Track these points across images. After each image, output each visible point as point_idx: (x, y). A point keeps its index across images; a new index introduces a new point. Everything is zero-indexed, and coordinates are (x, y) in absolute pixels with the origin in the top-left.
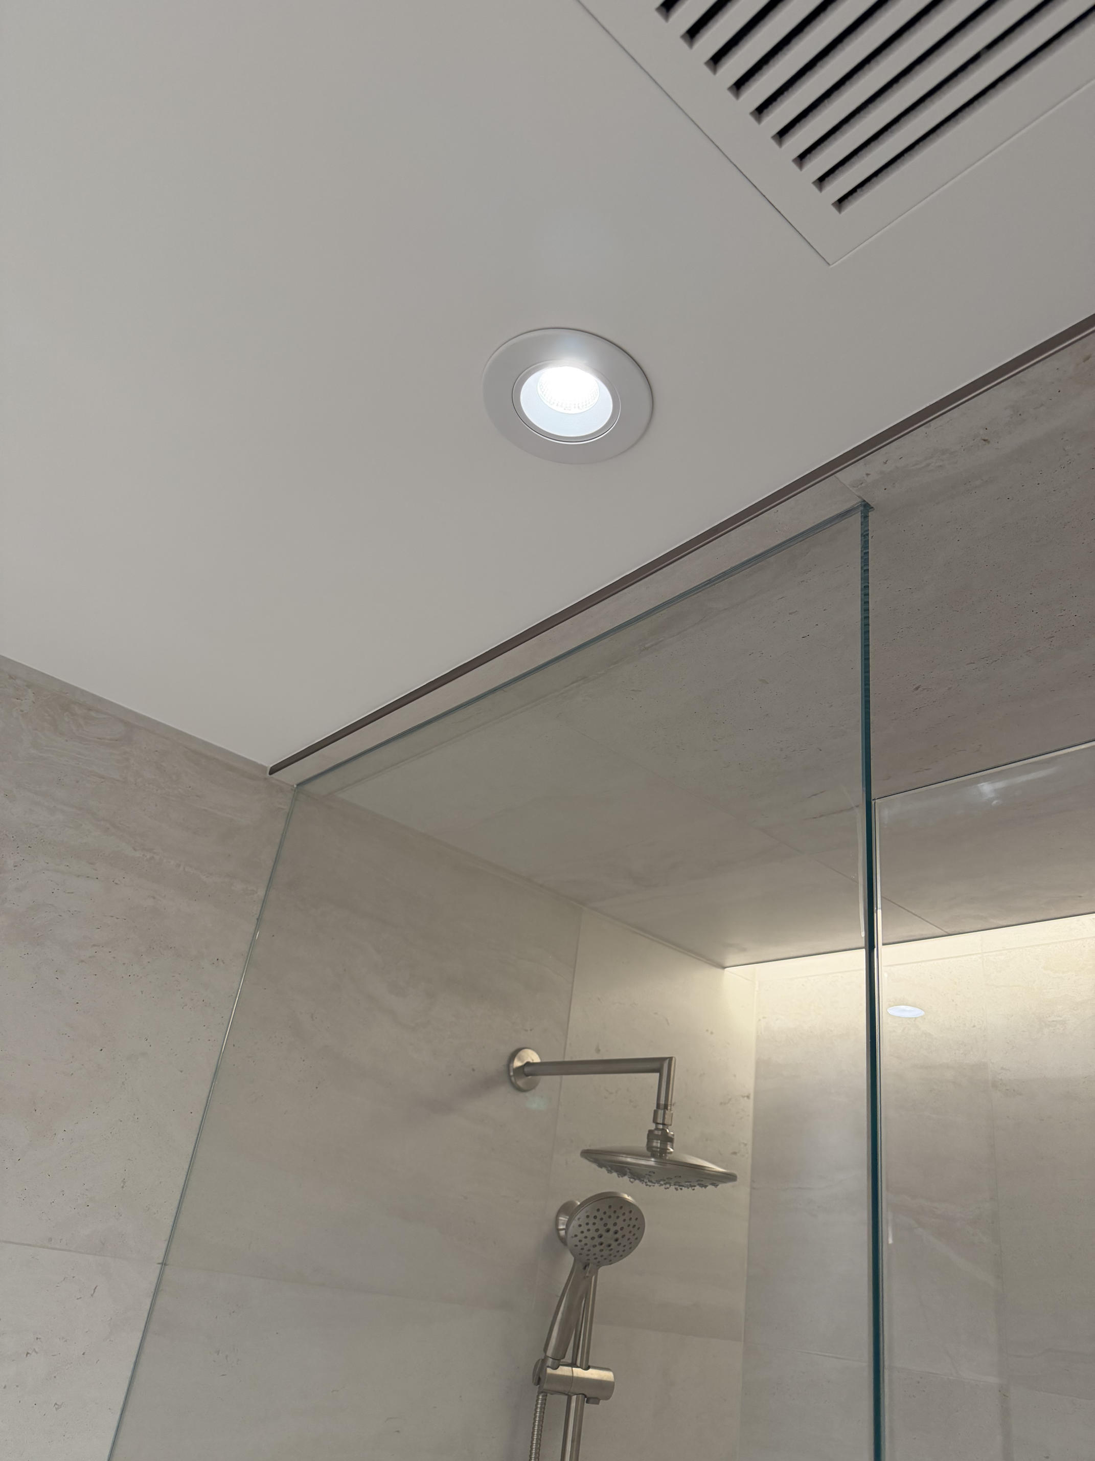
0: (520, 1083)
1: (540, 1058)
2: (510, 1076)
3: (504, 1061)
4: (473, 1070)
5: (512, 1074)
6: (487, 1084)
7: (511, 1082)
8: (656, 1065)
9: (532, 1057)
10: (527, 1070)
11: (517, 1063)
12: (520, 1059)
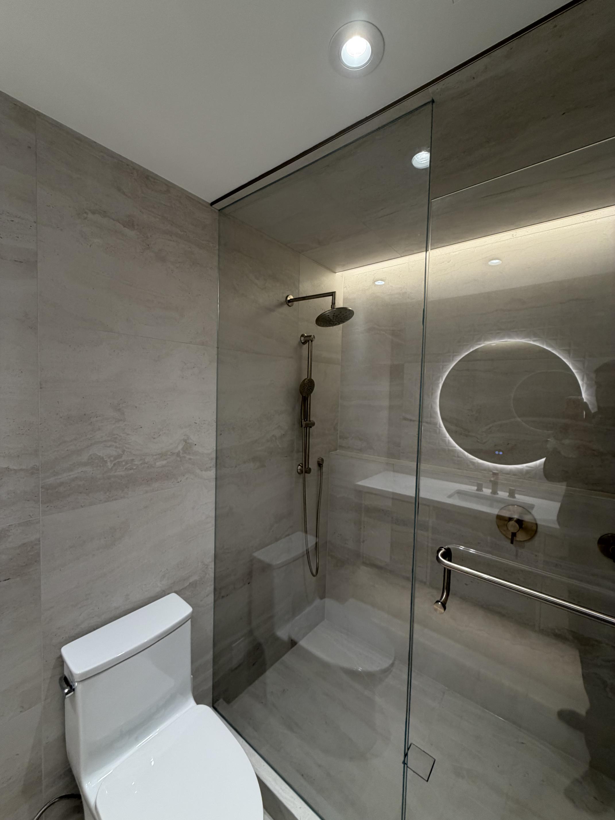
0: (290, 304)
1: (293, 297)
2: (287, 303)
3: (285, 298)
4: (279, 301)
5: (287, 302)
6: (281, 305)
8: (332, 294)
9: (291, 297)
10: (291, 301)
11: (289, 299)
12: (289, 297)
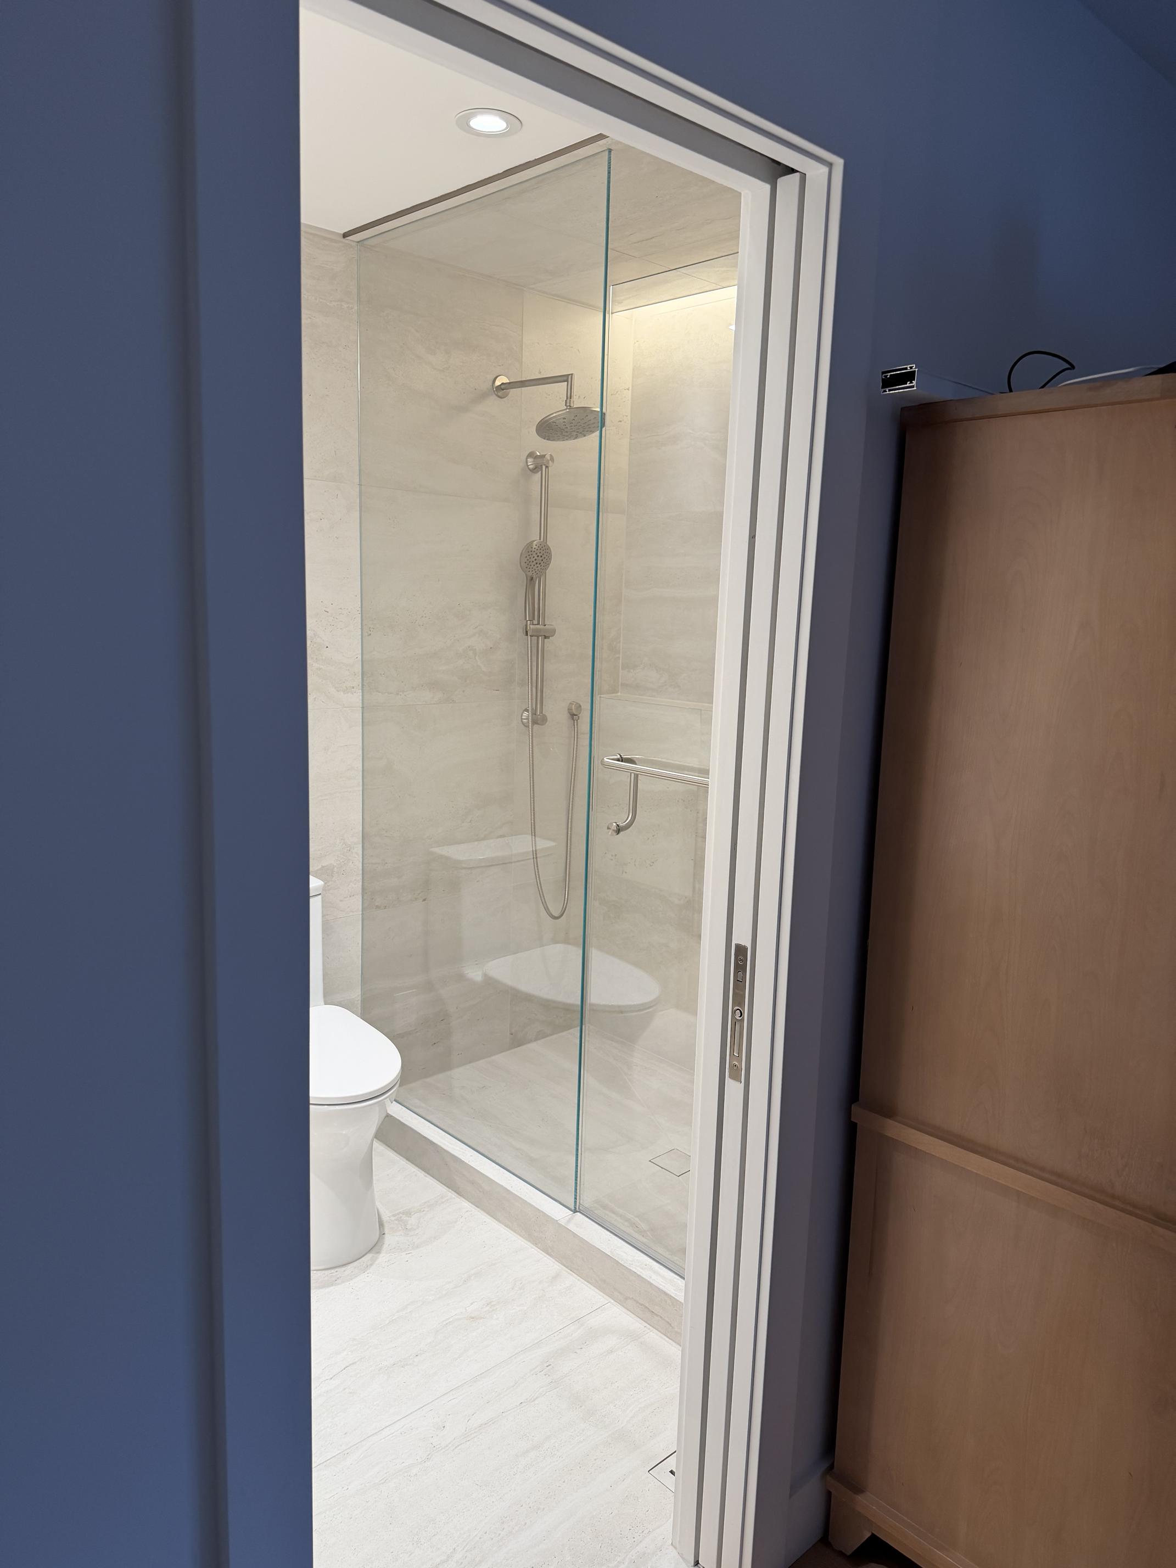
0: (501, 394)
1: (509, 379)
2: (495, 392)
3: (491, 383)
4: (476, 389)
5: (495, 390)
6: (482, 396)
7: (495, 394)
8: (565, 378)
9: (505, 380)
10: (502, 387)
11: (498, 383)
12: (499, 381)
